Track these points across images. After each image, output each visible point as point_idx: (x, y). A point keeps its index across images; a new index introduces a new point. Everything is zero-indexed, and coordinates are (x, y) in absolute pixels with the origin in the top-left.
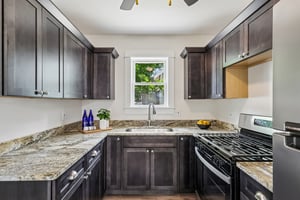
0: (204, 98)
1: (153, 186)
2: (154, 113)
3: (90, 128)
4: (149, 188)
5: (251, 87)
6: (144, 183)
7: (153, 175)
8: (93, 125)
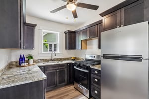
0: (74, 49)
1: (58, 85)
2: (55, 55)
3: (26, 64)
4: (56, 86)
5: (88, 47)
6: (54, 84)
7: (58, 80)
8: (25, 63)
